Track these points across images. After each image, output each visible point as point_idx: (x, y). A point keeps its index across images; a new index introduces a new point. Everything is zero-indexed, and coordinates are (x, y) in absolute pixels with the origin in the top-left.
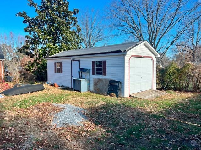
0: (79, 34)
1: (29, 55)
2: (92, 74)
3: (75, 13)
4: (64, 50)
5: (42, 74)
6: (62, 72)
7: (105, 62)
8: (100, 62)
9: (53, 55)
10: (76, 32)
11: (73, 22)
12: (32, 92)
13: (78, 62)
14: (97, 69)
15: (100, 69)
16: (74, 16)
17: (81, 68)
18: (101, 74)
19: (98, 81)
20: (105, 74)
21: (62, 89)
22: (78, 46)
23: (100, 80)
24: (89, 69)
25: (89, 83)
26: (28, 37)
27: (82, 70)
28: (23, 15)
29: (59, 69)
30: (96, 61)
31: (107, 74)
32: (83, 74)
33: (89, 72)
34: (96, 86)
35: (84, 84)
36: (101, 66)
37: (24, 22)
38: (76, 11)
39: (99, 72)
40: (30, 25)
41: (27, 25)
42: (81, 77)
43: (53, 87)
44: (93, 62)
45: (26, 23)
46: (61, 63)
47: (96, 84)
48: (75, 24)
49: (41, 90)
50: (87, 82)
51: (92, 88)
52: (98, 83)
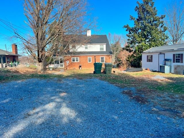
0: (165, 33)
1: (128, 51)
2: (173, 62)
3: (162, 18)
4: (153, 47)
5: (135, 64)
6: (152, 61)
7: (182, 55)
8: (179, 54)
9: (145, 50)
10: (163, 31)
11: (161, 25)
12: (137, 71)
13: (163, 55)
14: (177, 59)
15: (179, 59)
16: (161, 20)
17: (165, 58)
18: (179, 62)
19: (177, 67)
20: (182, 62)
21: (152, 72)
22: (164, 42)
23: (179, 66)
24: (171, 60)
25: (171, 68)
26: (129, 40)
27: (166, 60)
28: (127, 27)
29: (150, 59)
30: (176, 54)
31: (183, 62)
32: (167, 62)
33: (171, 61)
34: (175, 70)
35: (167, 68)
36: (179, 57)
37: (126, 30)
38: (163, 16)
39: (178, 61)
40: (130, 31)
41: (128, 32)
42: (165, 64)
43: (147, 70)
44: (174, 55)
45: (128, 31)
46: (152, 56)
47: (175, 69)
48: (162, 26)
49: (141, 71)
50: (169, 67)
51: (173, 71)
52: (177, 68)
